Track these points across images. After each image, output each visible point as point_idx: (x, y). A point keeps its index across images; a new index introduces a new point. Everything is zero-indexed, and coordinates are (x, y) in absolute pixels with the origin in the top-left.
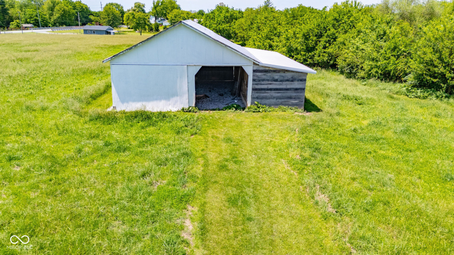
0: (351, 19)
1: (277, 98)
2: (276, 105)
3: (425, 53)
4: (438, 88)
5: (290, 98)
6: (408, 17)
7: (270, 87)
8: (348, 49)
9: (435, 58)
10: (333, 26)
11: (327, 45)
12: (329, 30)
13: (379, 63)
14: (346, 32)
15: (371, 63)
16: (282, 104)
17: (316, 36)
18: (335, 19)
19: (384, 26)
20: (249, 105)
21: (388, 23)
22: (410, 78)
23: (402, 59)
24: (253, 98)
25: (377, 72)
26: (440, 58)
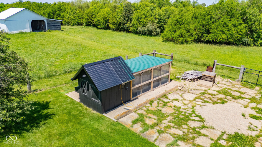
0: (64, 8)
1: (54, 28)
2: (54, 30)
3: (86, 17)
4: (91, 25)
5: (57, 28)
6: (81, 8)
7: (52, 25)
8: (65, 17)
9: (88, 18)
10: (58, 10)
11: (58, 17)
12: (57, 12)
13: (76, 21)
14: (63, 12)
15: (74, 21)
16: (56, 29)
17: (52, 14)
18: (58, 8)
19: (74, 10)
20: (47, 30)
21: (75, 9)
22: (84, 24)
23: (81, 19)
24: (48, 28)
25: (76, 23)
26: (89, 18)
